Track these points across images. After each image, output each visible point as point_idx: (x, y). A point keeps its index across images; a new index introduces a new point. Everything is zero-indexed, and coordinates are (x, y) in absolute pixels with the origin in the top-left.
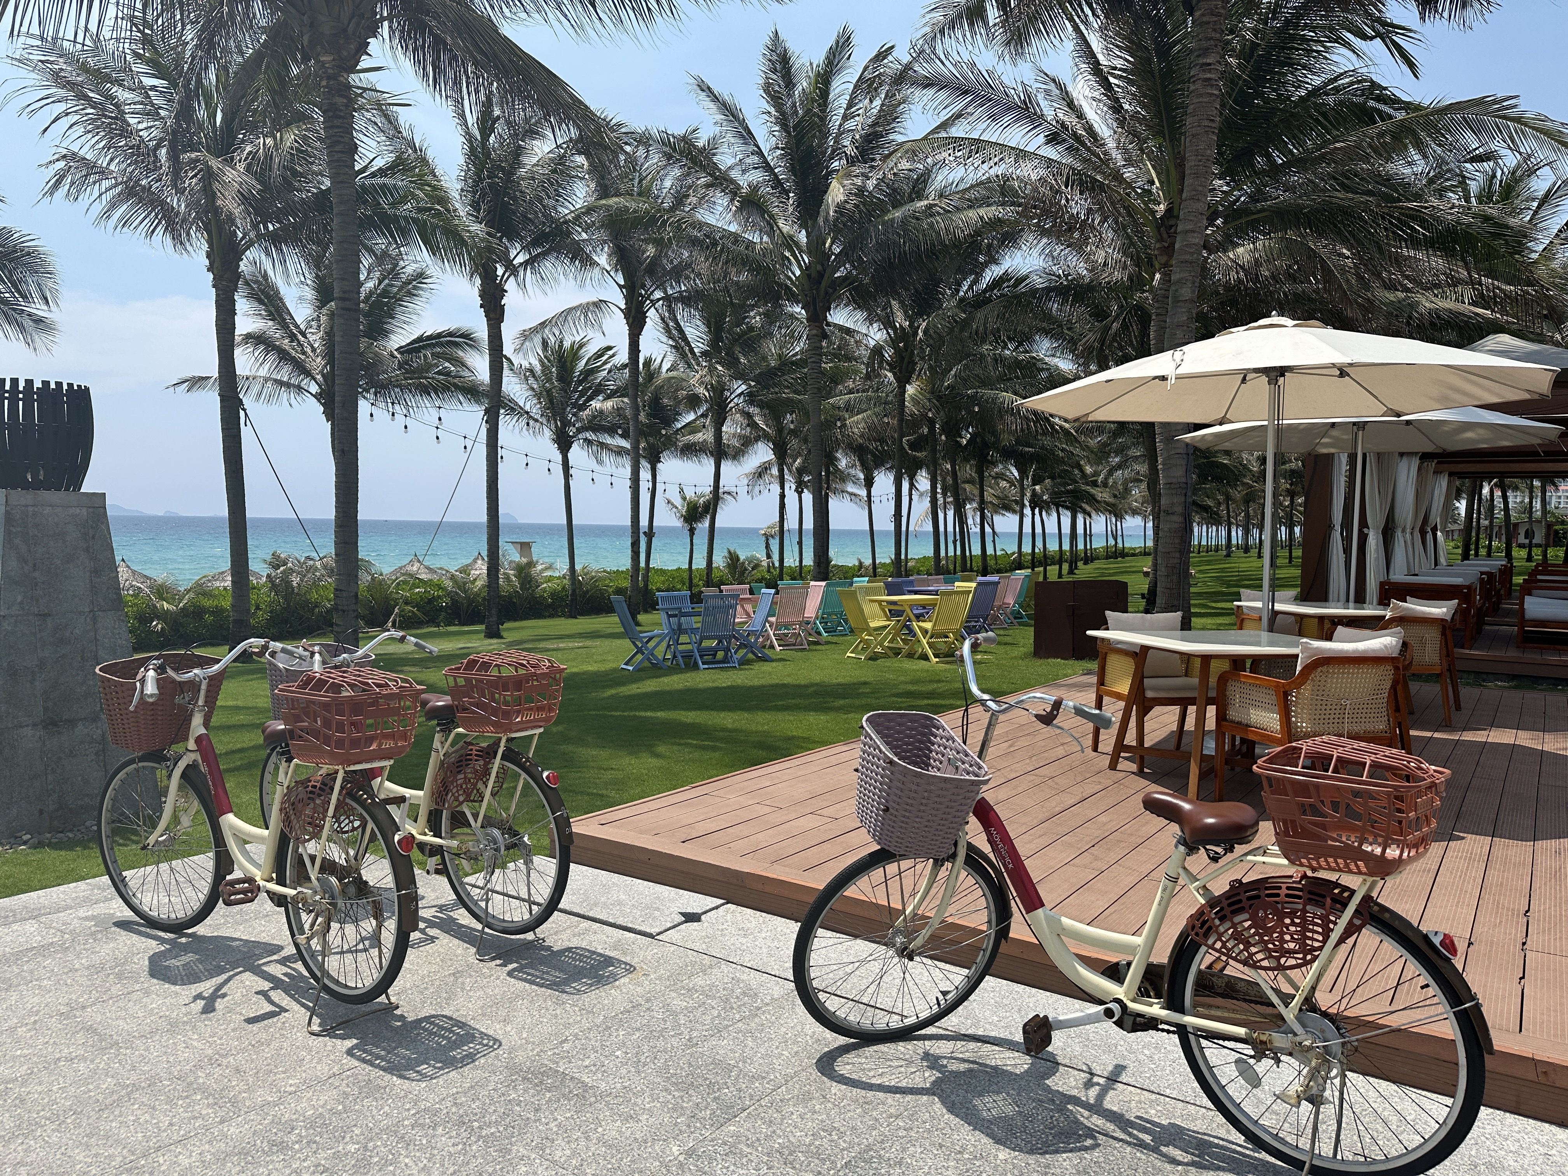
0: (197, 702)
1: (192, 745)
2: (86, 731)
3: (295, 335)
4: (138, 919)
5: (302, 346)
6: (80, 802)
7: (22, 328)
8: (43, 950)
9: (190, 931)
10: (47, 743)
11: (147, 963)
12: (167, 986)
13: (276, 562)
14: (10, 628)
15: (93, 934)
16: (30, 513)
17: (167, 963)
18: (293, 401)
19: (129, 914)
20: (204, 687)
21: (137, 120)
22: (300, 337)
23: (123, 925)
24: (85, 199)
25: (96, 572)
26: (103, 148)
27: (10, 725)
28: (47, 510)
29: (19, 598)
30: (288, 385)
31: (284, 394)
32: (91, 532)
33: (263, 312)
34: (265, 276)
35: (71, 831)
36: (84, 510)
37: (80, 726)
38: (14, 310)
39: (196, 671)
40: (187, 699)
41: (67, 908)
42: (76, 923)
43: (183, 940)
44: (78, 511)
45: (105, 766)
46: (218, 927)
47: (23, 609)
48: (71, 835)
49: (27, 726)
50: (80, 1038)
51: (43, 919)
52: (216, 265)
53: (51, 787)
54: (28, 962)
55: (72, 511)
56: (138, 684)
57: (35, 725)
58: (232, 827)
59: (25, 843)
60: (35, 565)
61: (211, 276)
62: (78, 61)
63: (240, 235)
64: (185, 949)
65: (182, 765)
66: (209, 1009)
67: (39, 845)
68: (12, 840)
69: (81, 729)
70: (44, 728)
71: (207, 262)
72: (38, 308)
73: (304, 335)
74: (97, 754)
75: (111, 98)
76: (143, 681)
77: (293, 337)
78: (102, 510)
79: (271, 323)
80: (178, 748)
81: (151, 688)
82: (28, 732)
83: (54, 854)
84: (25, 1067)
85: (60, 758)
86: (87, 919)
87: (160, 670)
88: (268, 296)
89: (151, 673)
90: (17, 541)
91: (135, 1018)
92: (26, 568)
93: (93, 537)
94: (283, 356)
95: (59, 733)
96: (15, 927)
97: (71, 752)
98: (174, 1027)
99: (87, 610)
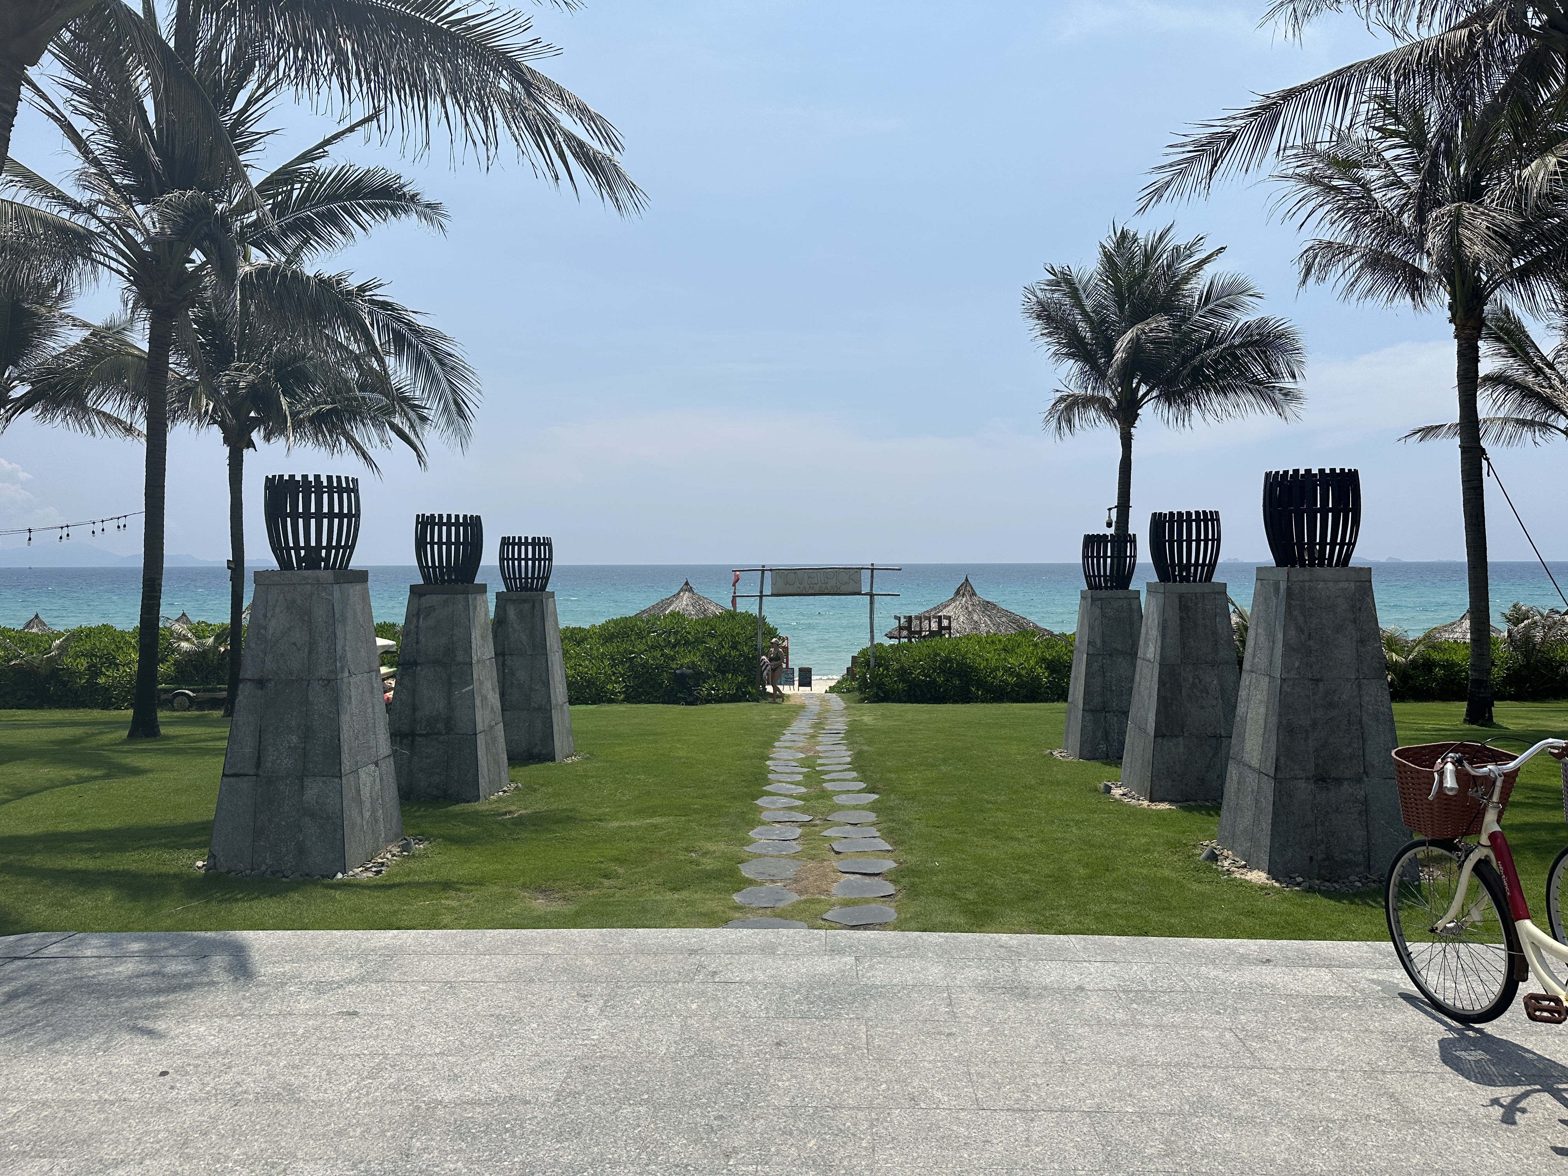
0: (1491, 797)
1: (1484, 839)
2: (1351, 790)
3: (1540, 369)
4: (1422, 996)
5: (1549, 379)
6: (1344, 856)
7: (1274, 403)
8: (1338, 1001)
9: (1477, 1026)
10: (1318, 797)
11: (1437, 1046)
12: (1461, 1078)
13: (1517, 617)
14: (1289, 690)
15: (1382, 999)
16: (1307, 588)
17: (1458, 1053)
18: (1538, 439)
19: (1413, 989)
20: (1499, 783)
21: (1381, 194)
22: (1547, 370)
23: (1408, 997)
24: (1331, 278)
25: (1362, 642)
26: (1351, 229)
27: (1288, 776)
28: (1321, 585)
29: (1297, 664)
30: (1531, 424)
31: (1527, 434)
32: (1358, 605)
33: (1504, 351)
34: (1507, 312)
35: (1336, 882)
36: (1352, 584)
37: (1345, 785)
38: (1267, 387)
39: (1491, 767)
40: (1480, 793)
41: (1353, 966)
42: (1364, 984)
43: (1471, 1033)
44: (1347, 585)
45: (1367, 826)
46: (1506, 1030)
47: (1300, 673)
48: (1337, 886)
49: (1301, 779)
50: (1385, 1102)
51: (1335, 970)
52: (1458, 315)
53: (1319, 837)
54: (1328, 1009)
55: (1341, 585)
56: (1436, 775)
57: (1307, 779)
58: (1530, 935)
59: (1298, 884)
60: (1310, 635)
61: (1453, 326)
62: (1329, 156)
63: (1484, 278)
64: (1474, 1044)
65: (1474, 858)
66: (1508, 1118)
67: (1310, 890)
68: (1287, 879)
69: (1346, 788)
70: (1315, 782)
71: (1449, 314)
72: (1287, 383)
73: (1551, 366)
74: (1360, 814)
75: (1356, 180)
76: (1442, 773)
77: (1538, 371)
78: (1368, 584)
79: (1511, 360)
80: (1470, 841)
81: (1450, 782)
82: (1301, 784)
83: (1325, 901)
84: (1341, 1113)
85: (1328, 812)
86: (1373, 981)
87: (1458, 762)
88: (1508, 332)
89: (1449, 767)
90: (1296, 613)
91: (1434, 1101)
92: (1303, 637)
93: (1360, 609)
94: (1527, 393)
95: (1328, 789)
96: (1312, 971)
97: (1338, 809)
98: (1474, 1125)
99: (1353, 677)
